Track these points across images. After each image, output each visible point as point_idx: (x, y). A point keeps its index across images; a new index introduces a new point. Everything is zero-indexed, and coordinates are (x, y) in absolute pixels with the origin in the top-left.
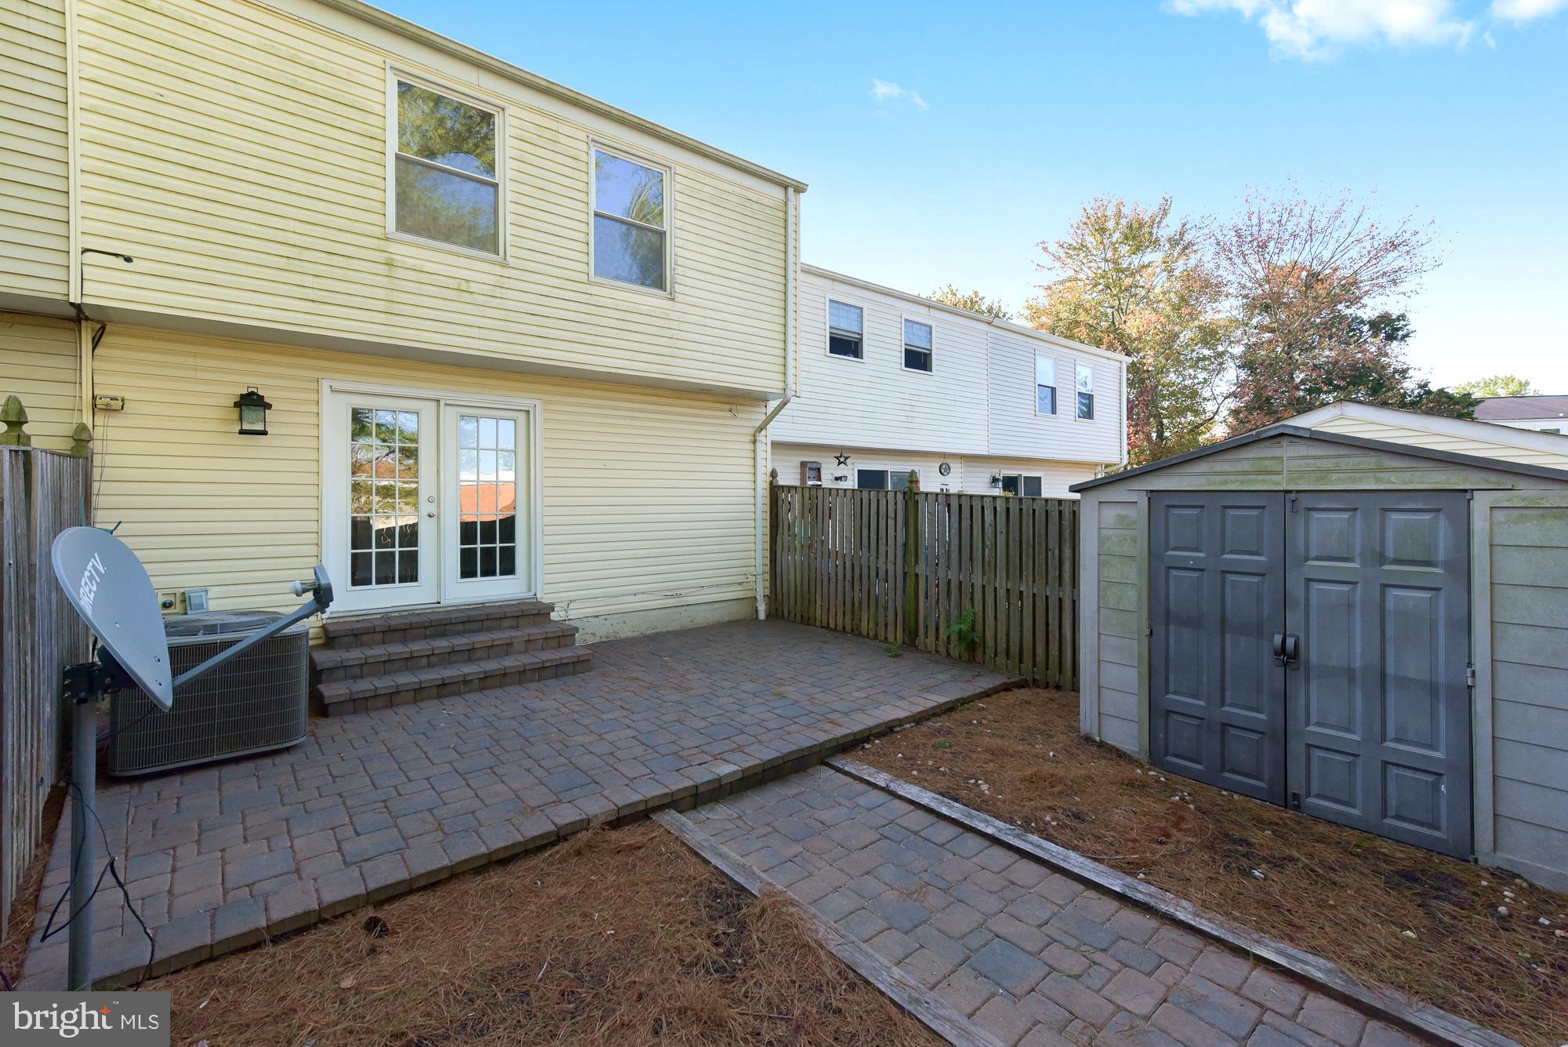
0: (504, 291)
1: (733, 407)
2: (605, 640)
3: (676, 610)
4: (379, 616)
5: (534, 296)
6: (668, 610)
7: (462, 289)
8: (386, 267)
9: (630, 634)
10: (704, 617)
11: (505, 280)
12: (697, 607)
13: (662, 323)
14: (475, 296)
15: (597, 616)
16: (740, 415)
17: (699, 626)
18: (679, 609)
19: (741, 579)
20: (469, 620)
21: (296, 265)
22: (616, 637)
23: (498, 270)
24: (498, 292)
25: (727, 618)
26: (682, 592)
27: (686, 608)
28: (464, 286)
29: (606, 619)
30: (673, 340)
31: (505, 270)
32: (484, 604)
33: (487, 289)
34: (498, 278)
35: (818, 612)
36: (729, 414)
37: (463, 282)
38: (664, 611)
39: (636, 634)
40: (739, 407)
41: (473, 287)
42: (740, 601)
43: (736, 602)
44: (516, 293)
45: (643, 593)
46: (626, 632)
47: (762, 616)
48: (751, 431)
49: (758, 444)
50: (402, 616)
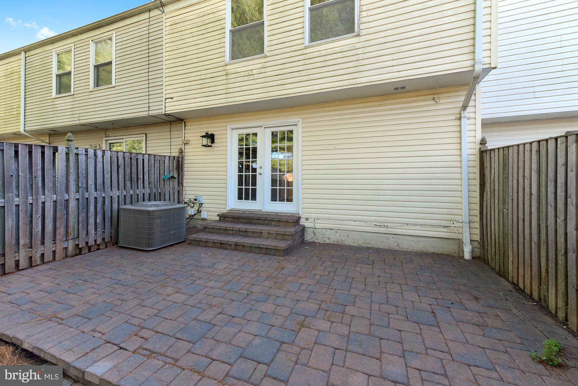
0: (265, 69)
1: (436, 96)
2: (336, 243)
3: (384, 235)
4: (242, 212)
5: (278, 66)
6: (378, 235)
7: (249, 74)
8: (226, 76)
9: (351, 244)
10: (406, 245)
11: (266, 63)
12: (403, 237)
13: (353, 53)
14: (254, 76)
15: (332, 229)
16: (441, 101)
17: (404, 250)
18: (388, 236)
19: (446, 223)
20: (266, 219)
21: (203, 86)
22: (342, 243)
23: (263, 60)
24: (263, 70)
25: (431, 250)
26: (389, 225)
27: (393, 236)
28: (250, 73)
29: (336, 232)
30: (359, 61)
31: (266, 59)
32: (277, 213)
33: (258, 71)
34: (263, 64)
35: (510, 267)
36: (433, 102)
37: (250, 71)
38: (375, 234)
39: (355, 244)
40: (440, 96)
41: (254, 72)
42: (445, 240)
43: (441, 240)
44: (270, 68)
45: (360, 221)
46: (349, 242)
47: (467, 256)
48: (457, 111)
49: (462, 119)
50: (249, 213)
